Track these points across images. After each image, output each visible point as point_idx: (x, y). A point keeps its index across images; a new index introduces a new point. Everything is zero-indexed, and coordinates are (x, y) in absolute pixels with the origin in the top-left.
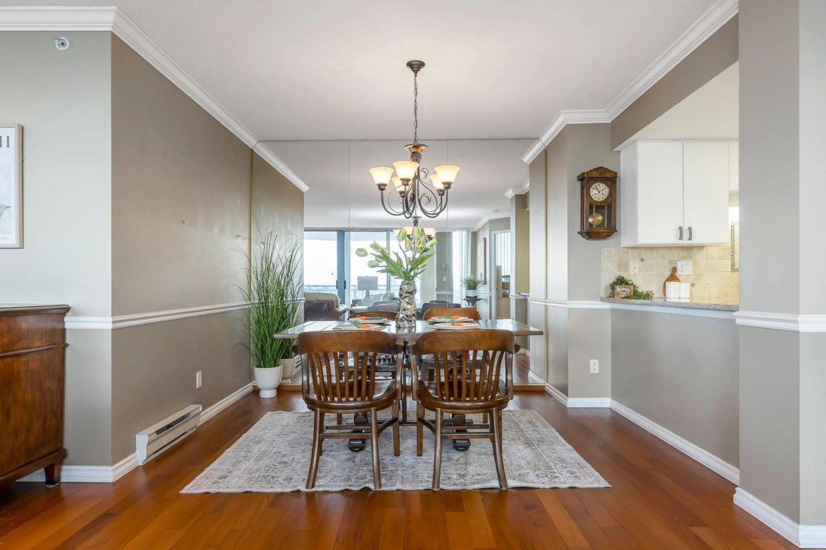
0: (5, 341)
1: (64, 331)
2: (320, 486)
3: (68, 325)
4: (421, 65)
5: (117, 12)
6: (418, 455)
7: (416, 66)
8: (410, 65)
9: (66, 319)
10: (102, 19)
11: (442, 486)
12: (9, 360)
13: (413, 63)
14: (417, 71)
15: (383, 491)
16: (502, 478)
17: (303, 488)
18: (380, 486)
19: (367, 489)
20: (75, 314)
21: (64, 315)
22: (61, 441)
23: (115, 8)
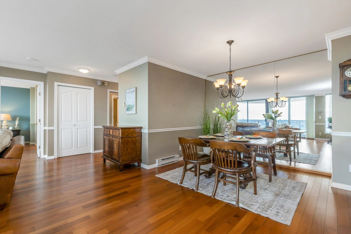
0: (127, 134)
1: (141, 132)
2: (183, 184)
3: (142, 131)
4: (233, 41)
5: (148, 57)
6: (224, 185)
7: (230, 43)
8: (228, 42)
9: (142, 130)
10: (145, 60)
11: (216, 197)
12: (127, 138)
13: (229, 41)
14: (231, 44)
15: (198, 192)
16: (238, 202)
17: (178, 183)
18: (197, 190)
19: (193, 189)
20: (143, 129)
21: (141, 129)
22: (141, 158)
23: (147, 56)
